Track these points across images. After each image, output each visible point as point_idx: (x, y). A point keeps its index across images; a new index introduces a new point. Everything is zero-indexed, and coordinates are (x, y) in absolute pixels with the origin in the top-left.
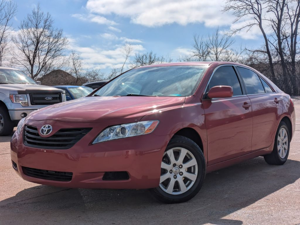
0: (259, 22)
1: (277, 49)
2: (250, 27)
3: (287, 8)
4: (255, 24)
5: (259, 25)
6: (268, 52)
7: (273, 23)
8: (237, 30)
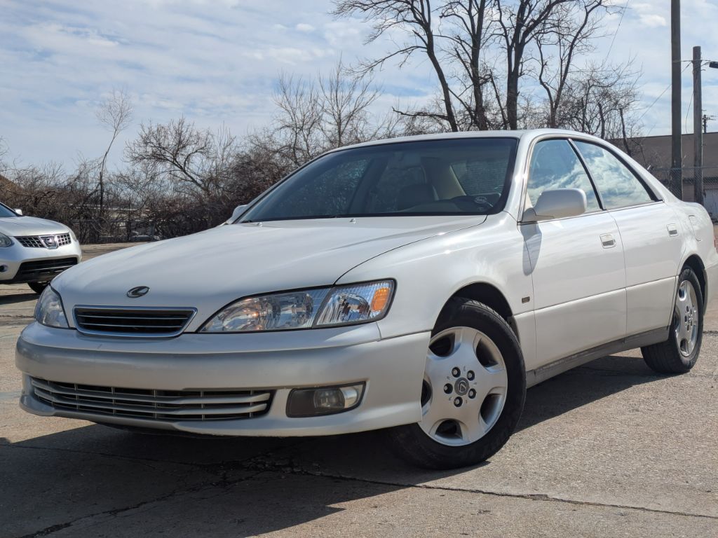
0: (427, 42)
1: (469, 109)
2: (406, 54)
3: (499, 9)
4: (418, 47)
5: (426, 50)
6: (450, 117)
7: (461, 44)
8: (376, 62)
